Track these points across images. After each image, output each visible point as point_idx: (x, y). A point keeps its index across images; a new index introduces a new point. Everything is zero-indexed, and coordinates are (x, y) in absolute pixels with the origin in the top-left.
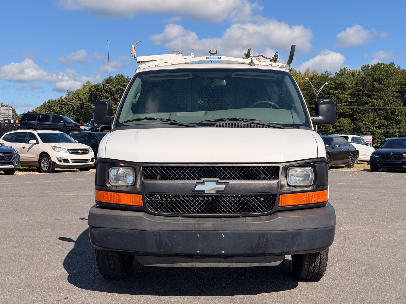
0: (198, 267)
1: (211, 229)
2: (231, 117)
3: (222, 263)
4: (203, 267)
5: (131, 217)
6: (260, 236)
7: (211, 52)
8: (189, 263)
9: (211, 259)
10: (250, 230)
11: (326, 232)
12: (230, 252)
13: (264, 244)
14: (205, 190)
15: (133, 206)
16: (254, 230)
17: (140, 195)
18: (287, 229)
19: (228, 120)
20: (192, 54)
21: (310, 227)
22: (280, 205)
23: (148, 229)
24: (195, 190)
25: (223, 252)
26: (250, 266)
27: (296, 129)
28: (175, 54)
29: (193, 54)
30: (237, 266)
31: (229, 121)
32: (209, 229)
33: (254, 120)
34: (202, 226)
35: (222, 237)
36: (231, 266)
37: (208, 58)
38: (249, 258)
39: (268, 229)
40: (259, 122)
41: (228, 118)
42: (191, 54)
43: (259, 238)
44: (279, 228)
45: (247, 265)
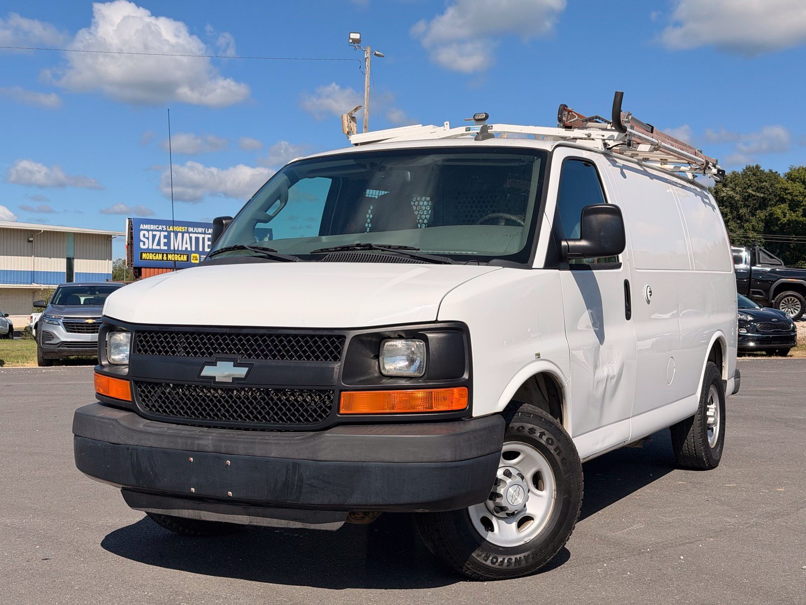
0: (203, 518)
1: (210, 450)
2: (363, 243)
3: (240, 516)
4: (212, 520)
5: (104, 420)
6: (288, 469)
7: (477, 118)
8: (191, 511)
9: (223, 507)
10: (272, 456)
11: (427, 472)
12: (243, 495)
13: (296, 484)
14: (215, 377)
15: (121, 401)
16: (279, 456)
17: (127, 382)
18: (338, 458)
19: (359, 248)
20: (447, 124)
21: (387, 458)
22: (341, 412)
23: (122, 443)
24: (201, 375)
25: (230, 493)
26: (286, 527)
27: (479, 265)
28: (421, 125)
29: (448, 122)
30: (265, 525)
31: (361, 250)
32: (207, 449)
33: (405, 248)
34: (197, 442)
35: (228, 465)
36: (255, 524)
37: (469, 130)
38: (284, 510)
39: (302, 457)
40: (413, 251)
41: (358, 245)
42: (445, 123)
43: (287, 472)
44: (322, 456)
45: (282, 524)
